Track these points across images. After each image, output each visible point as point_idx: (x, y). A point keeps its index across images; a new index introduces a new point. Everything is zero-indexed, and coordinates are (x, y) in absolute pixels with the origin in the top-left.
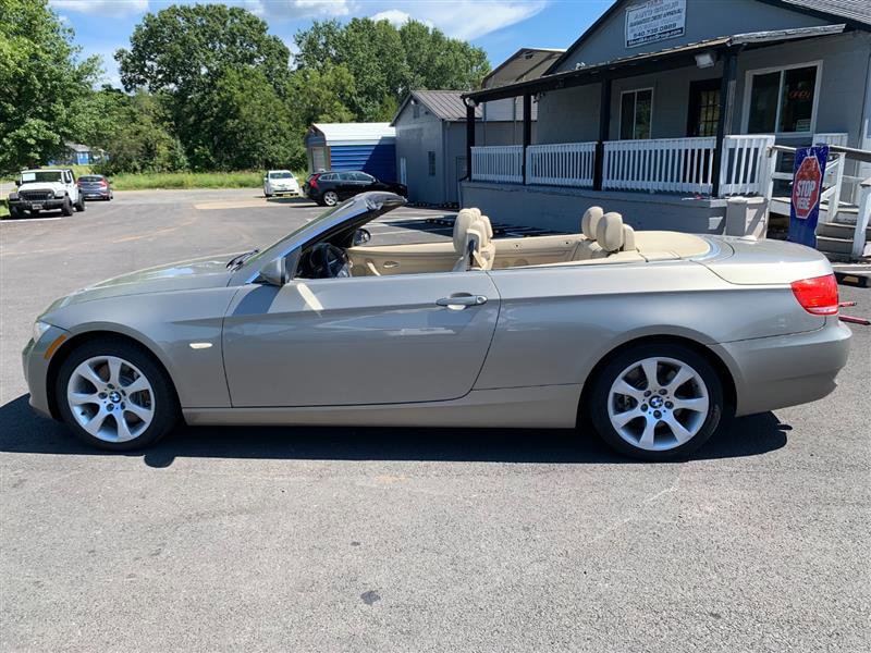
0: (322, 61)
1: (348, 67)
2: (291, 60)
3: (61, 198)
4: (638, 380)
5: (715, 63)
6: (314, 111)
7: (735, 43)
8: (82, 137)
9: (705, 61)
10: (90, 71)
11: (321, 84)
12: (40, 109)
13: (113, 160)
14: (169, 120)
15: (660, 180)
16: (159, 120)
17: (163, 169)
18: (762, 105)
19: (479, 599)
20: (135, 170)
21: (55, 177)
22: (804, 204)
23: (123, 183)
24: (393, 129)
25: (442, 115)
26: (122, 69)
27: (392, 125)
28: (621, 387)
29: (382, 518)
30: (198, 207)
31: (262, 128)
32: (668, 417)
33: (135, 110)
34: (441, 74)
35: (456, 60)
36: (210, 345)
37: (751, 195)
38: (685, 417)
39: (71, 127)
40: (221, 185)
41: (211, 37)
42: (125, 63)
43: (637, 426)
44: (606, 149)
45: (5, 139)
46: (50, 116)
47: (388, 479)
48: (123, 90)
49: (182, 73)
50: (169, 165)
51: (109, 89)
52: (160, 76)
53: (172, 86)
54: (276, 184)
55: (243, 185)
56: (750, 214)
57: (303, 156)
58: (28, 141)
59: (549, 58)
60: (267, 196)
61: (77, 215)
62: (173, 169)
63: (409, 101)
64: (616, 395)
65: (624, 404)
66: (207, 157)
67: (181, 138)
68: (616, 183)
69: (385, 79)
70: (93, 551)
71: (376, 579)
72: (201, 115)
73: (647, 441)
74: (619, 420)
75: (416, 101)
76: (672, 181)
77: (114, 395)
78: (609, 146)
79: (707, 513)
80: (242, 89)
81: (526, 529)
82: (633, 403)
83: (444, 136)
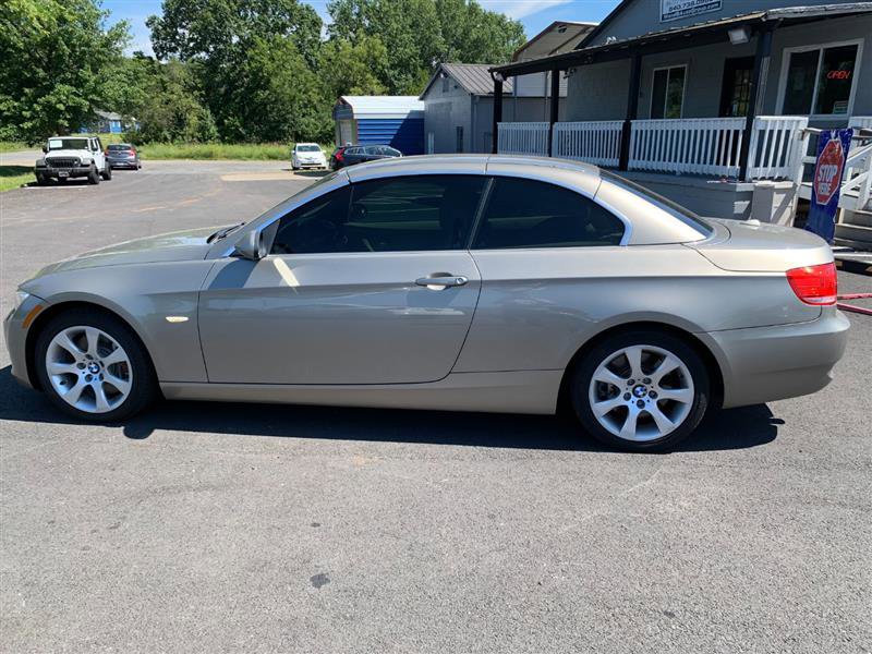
0: (355, 32)
1: (381, 38)
2: (324, 30)
3: (88, 166)
4: (622, 369)
5: (749, 39)
6: (346, 83)
7: (771, 17)
8: (111, 105)
9: (738, 36)
10: (118, 36)
11: (353, 55)
12: (69, 75)
13: (144, 129)
14: (199, 90)
15: (687, 162)
16: (190, 89)
17: (194, 139)
18: (798, 86)
19: (429, 587)
20: (166, 139)
21: (82, 145)
22: (824, 190)
23: (153, 152)
24: (422, 102)
25: (472, 90)
26: (154, 36)
27: (421, 99)
28: (603, 374)
29: (348, 499)
30: (225, 178)
31: (293, 100)
32: (652, 408)
33: (166, 79)
34: (477, 47)
35: (492, 33)
36: (186, 319)
37: (780, 179)
38: (669, 408)
39: (100, 95)
40: (250, 157)
41: (243, 5)
42: (156, 30)
43: (619, 415)
44: (633, 128)
45: (35, 105)
46: (79, 83)
47: (361, 461)
48: (155, 58)
49: (213, 41)
50: (199, 135)
51: (140, 56)
52: (191, 44)
53: (203, 54)
54: (304, 157)
55: (272, 157)
56: (778, 200)
57: (333, 129)
58: (58, 106)
59: (583, 32)
60: (295, 169)
61: (103, 184)
62: (203, 140)
63: (438, 75)
64: (598, 383)
65: (606, 392)
66: (237, 128)
67: (212, 108)
68: (641, 164)
69: (419, 51)
70: (53, 522)
71: (329, 563)
72: (232, 85)
73: (629, 431)
74: (600, 409)
75: (446, 75)
76: (699, 162)
77: (93, 366)
78: (636, 125)
79: (680, 507)
80: (272, 59)
81: (492, 517)
82: (616, 391)
83: (472, 110)
